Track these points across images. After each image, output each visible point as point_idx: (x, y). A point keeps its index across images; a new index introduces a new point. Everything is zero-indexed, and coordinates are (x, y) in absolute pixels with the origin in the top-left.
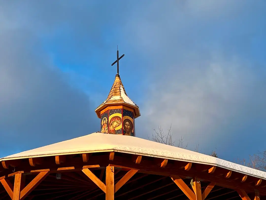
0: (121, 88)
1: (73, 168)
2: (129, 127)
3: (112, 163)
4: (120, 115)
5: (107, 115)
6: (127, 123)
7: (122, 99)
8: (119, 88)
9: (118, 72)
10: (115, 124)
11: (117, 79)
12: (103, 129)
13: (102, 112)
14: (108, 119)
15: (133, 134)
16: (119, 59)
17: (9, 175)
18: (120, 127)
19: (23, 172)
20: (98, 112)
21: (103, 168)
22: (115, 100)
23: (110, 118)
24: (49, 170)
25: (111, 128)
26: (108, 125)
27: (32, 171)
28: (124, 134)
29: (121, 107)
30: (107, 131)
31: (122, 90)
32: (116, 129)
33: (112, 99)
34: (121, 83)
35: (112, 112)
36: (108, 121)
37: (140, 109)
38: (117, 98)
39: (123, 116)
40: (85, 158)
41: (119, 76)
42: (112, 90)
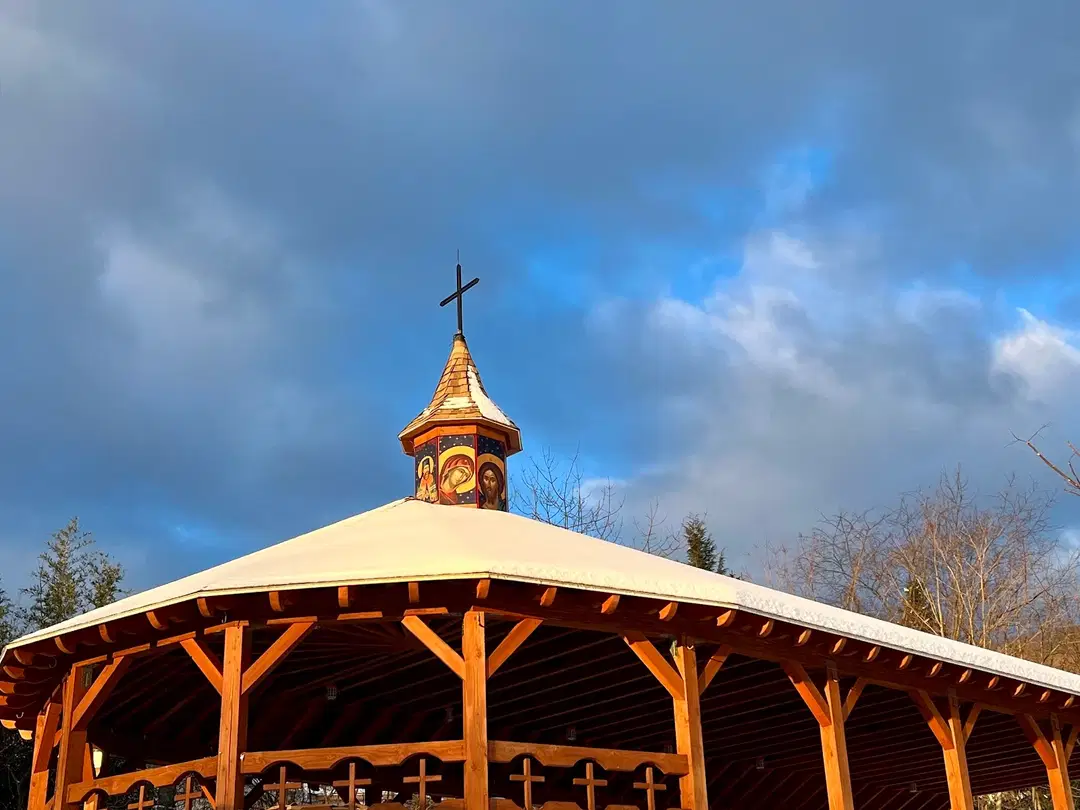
0: (470, 374)
1: (378, 614)
2: (493, 484)
3: (480, 604)
4: (470, 452)
5: (433, 449)
6: (489, 473)
7: (474, 409)
8: (463, 375)
9: (460, 328)
10: (457, 475)
11: (459, 349)
12: (422, 488)
13: (419, 441)
14: (436, 462)
15: (503, 506)
16: (461, 290)
17: (207, 631)
18: (471, 484)
19: (247, 623)
20: (408, 441)
21: (454, 614)
22: (456, 411)
23: (443, 457)
24: (315, 618)
25: (446, 487)
26: (438, 478)
27: (271, 622)
28: (480, 507)
29: (473, 429)
30: (434, 496)
31: (473, 381)
32: (461, 490)
33: (447, 405)
34: (468, 360)
35: (448, 442)
36: (436, 469)
37: (521, 435)
38: (460, 402)
39: (478, 454)
40: (414, 594)
41: (463, 339)
42: (446, 378)
